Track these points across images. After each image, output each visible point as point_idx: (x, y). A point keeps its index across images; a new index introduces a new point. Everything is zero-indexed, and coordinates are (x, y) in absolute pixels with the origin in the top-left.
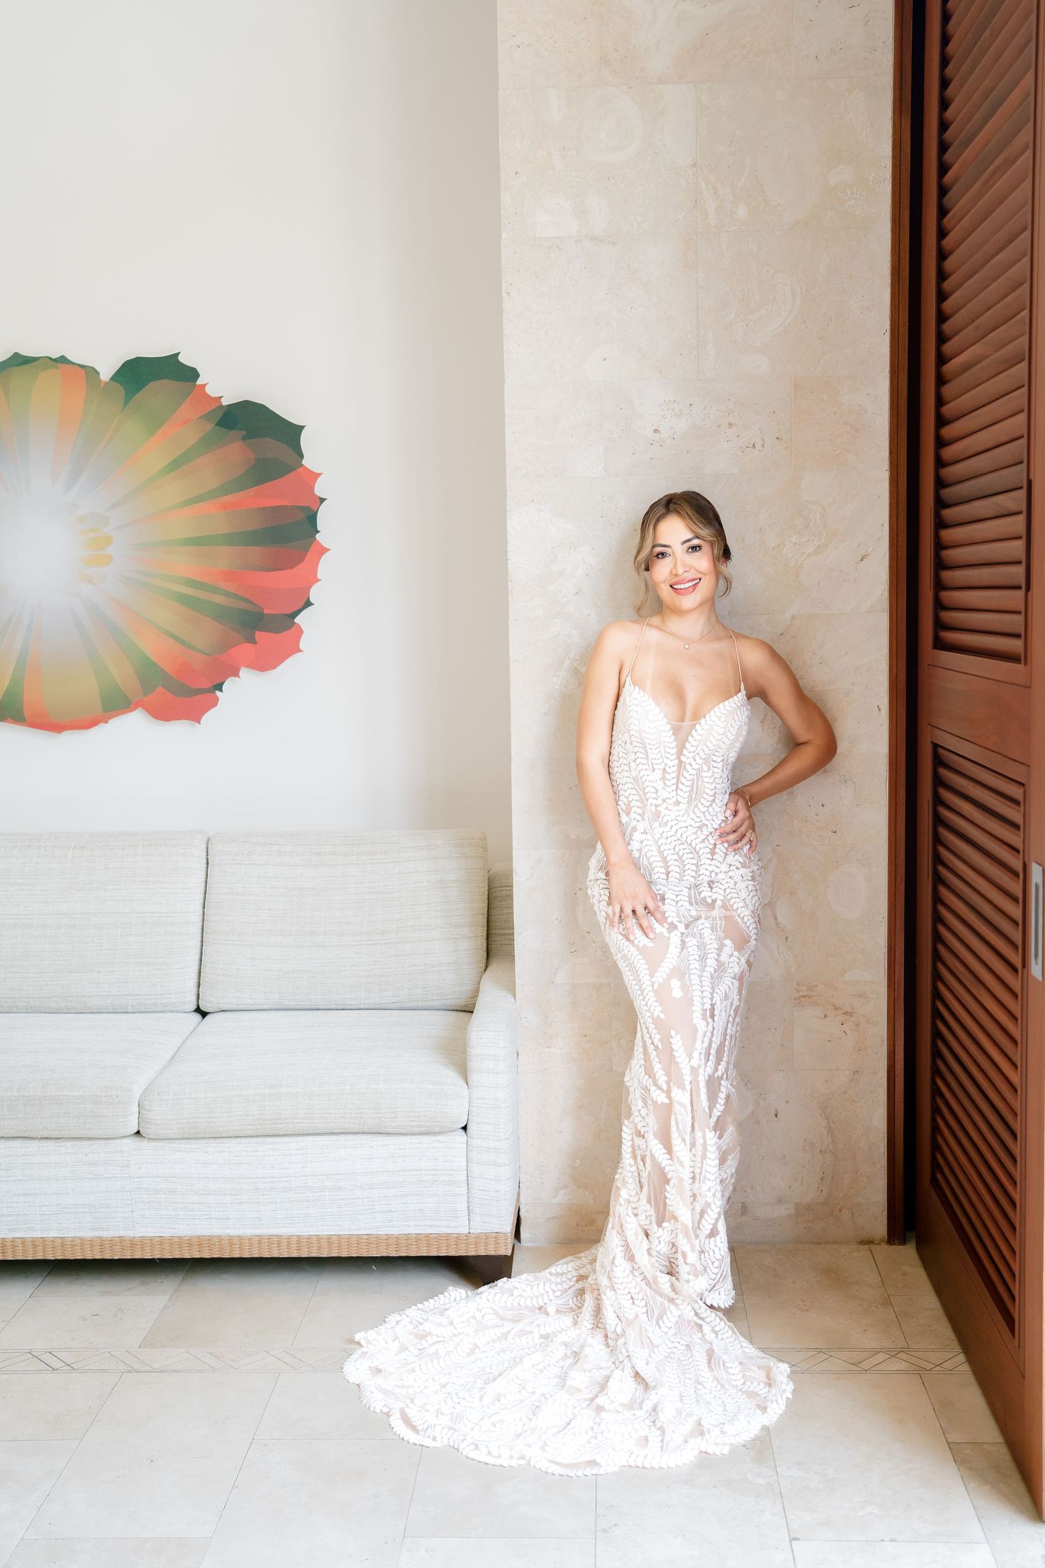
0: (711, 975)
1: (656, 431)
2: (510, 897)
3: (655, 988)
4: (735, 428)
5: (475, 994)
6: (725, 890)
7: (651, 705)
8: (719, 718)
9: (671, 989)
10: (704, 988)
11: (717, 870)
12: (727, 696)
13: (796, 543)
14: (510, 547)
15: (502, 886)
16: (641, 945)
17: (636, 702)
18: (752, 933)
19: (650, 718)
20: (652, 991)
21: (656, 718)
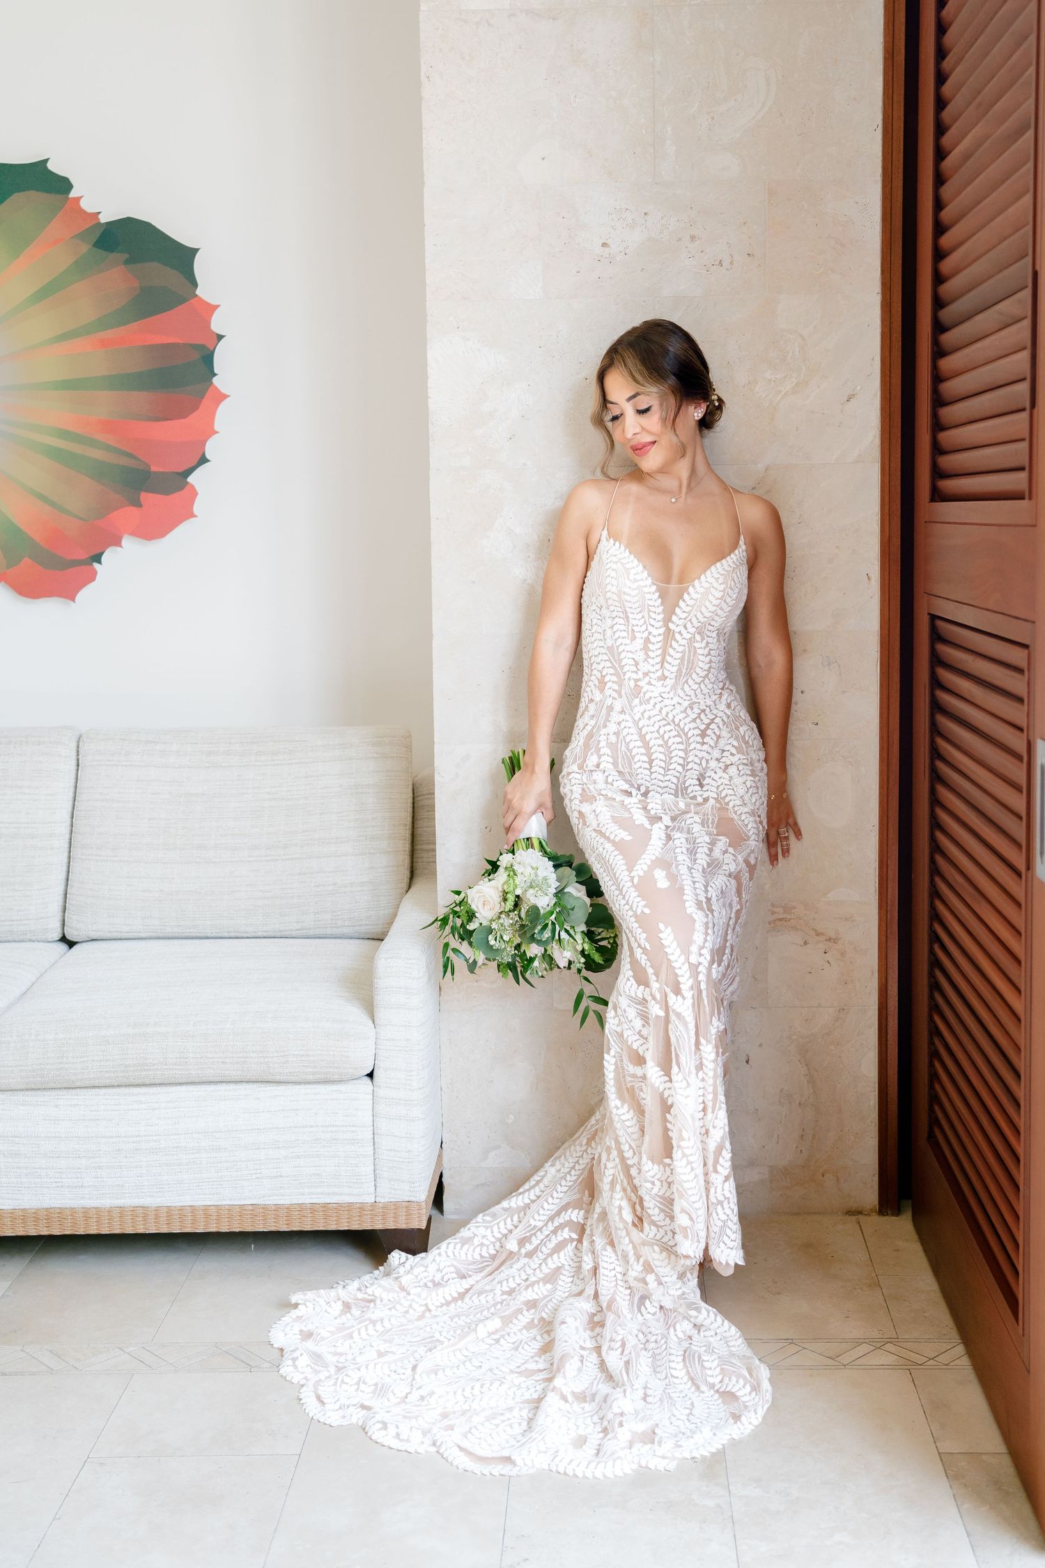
0: (703, 868)
3: (635, 883)
6: (718, 788)
7: (632, 562)
8: (716, 579)
9: (655, 881)
16: (617, 839)
17: (614, 559)
18: (751, 833)
19: (632, 577)
20: (631, 886)
21: (638, 577)
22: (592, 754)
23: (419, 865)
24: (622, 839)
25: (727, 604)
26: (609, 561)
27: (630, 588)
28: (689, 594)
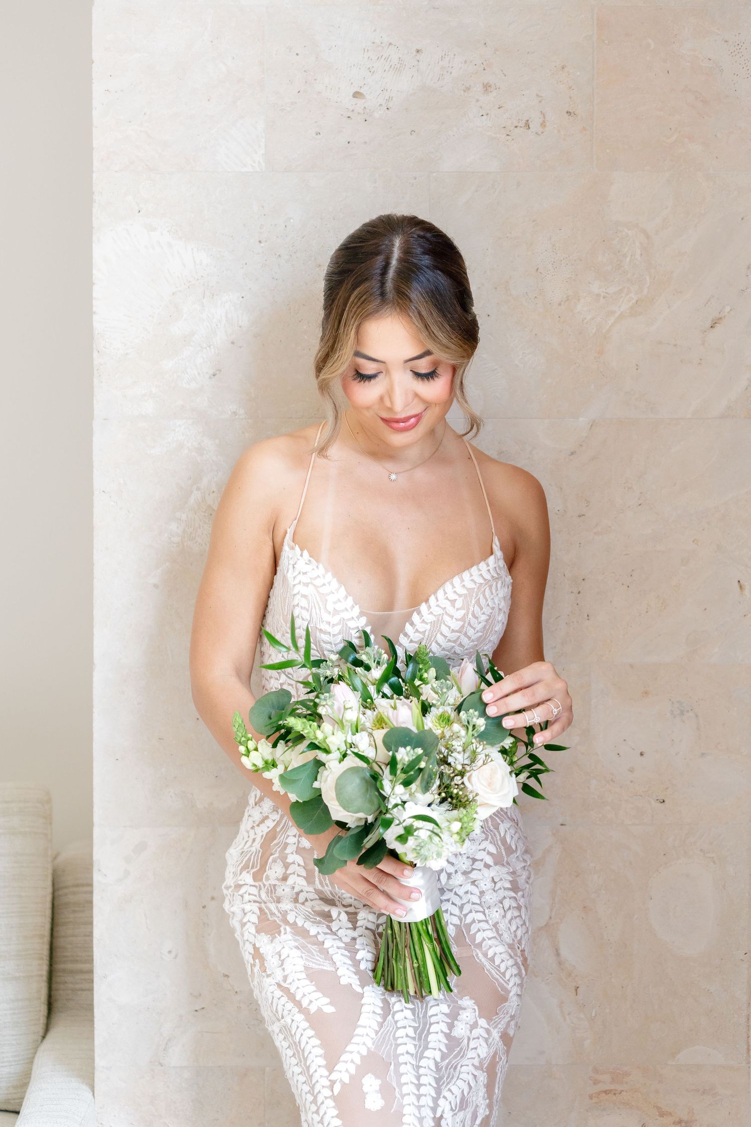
0: (436, 1064)
1: (357, 95)
2: (89, 904)
3: (336, 1093)
4: (494, 94)
5: (23, 1082)
6: (461, 908)
7: (329, 583)
8: (453, 602)
9: (363, 1095)
10: (423, 1090)
11: (451, 869)
12: (469, 563)
13: (598, 295)
14: (97, 292)
15: (77, 886)
16: (313, 1009)
17: (304, 579)
18: (511, 984)
19: (330, 607)
20: (330, 1097)
21: (339, 607)
22: (274, 861)
23: (61, 994)
24: (319, 1010)
25: (469, 638)
26: (297, 581)
27: (329, 623)
28: (412, 624)
